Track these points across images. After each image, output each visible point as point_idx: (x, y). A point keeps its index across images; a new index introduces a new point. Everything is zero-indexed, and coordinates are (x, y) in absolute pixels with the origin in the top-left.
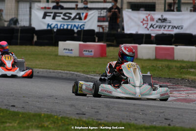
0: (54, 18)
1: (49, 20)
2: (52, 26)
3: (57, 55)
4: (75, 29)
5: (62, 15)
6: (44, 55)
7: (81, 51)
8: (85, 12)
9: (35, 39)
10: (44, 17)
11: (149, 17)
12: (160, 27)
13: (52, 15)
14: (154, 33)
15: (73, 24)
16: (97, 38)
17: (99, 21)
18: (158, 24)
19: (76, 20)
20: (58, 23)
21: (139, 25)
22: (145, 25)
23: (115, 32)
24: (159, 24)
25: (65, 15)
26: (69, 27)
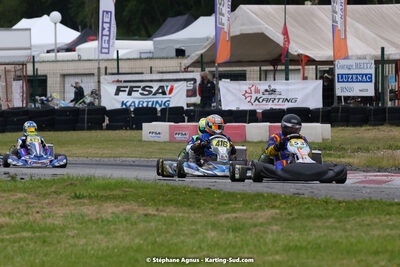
0: (130, 94)
1: (123, 96)
2: (128, 104)
3: (140, 141)
4: (158, 106)
5: (140, 89)
6: (124, 140)
7: (172, 135)
8: (170, 84)
9: (107, 121)
10: (117, 94)
11: (253, 89)
12: (268, 100)
13: (127, 89)
14: (260, 108)
15: (155, 100)
16: (186, 118)
17: (188, 96)
18: (264, 97)
19: (158, 95)
20: (135, 100)
21: (240, 99)
22: (248, 99)
23: (207, 109)
24: (266, 96)
25: (144, 89)
26: (150, 105)
